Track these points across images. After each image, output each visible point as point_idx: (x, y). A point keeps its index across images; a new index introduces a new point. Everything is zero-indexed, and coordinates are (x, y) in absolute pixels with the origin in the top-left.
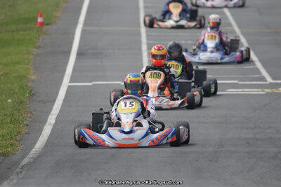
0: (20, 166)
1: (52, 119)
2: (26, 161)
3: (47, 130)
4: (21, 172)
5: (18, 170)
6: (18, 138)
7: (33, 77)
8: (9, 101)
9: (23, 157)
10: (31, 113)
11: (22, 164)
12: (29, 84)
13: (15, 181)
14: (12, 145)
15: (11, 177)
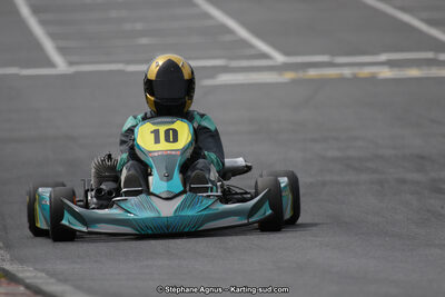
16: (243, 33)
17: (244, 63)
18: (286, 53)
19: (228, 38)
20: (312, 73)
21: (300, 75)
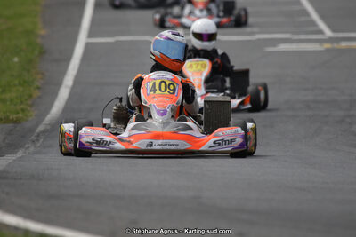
0: (36, 134)
1: (69, 80)
2: (41, 128)
3: (64, 94)
4: (38, 140)
5: (33, 138)
6: (30, 102)
7: (43, 32)
8: (16, 59)
9: (38, 124)
10: (43, 74)
11: (38, 131)
12: (39, 40)
13: (32, 149)
14: (23, 110)
15: (26, 146)
16: (315, 16)
17: (303, 37)
18: (334, 31)
19: (303, 19)
20: (344, 44)
21: (335, 46)
